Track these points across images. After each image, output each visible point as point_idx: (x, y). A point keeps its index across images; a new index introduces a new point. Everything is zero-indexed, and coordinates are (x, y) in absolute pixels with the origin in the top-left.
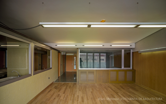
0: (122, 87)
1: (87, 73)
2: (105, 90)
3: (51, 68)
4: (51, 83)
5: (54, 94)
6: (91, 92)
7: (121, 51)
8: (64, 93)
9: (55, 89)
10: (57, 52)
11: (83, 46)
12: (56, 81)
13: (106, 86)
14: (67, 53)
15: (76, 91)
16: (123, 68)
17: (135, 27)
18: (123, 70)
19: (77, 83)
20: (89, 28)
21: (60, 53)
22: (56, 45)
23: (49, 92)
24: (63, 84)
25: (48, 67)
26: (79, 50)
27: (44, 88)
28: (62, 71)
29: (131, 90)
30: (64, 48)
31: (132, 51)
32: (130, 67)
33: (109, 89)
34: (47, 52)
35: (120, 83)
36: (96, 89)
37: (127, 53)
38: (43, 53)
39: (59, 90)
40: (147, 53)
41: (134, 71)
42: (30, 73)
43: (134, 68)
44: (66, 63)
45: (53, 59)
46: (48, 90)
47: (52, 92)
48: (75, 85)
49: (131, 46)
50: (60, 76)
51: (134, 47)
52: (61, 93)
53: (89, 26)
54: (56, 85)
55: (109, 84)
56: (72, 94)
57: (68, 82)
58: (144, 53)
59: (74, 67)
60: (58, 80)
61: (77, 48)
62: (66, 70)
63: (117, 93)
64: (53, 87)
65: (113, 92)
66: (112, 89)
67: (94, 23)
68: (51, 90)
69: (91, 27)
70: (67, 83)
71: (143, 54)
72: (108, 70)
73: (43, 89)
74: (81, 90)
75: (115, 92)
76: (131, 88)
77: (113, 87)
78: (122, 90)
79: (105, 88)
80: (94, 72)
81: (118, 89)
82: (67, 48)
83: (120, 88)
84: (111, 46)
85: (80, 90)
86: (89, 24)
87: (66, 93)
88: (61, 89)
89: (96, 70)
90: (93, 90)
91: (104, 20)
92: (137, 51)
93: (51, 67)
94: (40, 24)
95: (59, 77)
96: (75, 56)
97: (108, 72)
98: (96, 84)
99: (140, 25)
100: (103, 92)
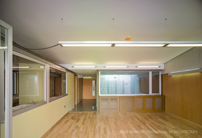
0: (150, 117)
1: (109, 100)
2: (131, 120)
3: (67, 95)
4: (67, 112)
5: (72, 125)
6: (115, 122)
7: (148, 73)
8: (83, 124)
9: (73, 119)
10: (73, 75)
11: (104, 67)
12: (72, 111)
13: (131, 115)
14: (84, 76)
15: (97, 122)
16: (151, 93)
17: (164, 46)
18: (151, 96)
19: (97, 112)
20: (113, 47)
21: (77, 76)
22: (73, 67)
23: (66, 123)
24: (81, 114)
25: (62, 93)
26: (100, 72)
27: (60, 119)
28: (79, 98)
29: (160, 120)
30: (81, 70)
31: (160, 73)
32: (158, 92)
33: (135, 118)
34: (62, 74)
35: (148, 112)
36: (120, 119)
37: (156, 76)
38: (56, 76)
39: (76, 121)
40: (178, 76)
41: (163, 97)
42: (45, 101)
43: (164, 94)
44: (82, 89)
45: (69, 83)
46: (64, 121)
47: (69, 124)
48: (96, 114)
49: (160, 67)
50: (76, 104)
51: (163, 68)
52: (80, 124)
53: (113, 45)
54: (73, 115)
55: (134, 113)
56: (92, 125)
57: (87, 111)
58: (175, 75)
59: (93, 93)
60: (74, 110)
61: (97, 70)
62: (82, 97)
63: (144, 124)
64: (70, 117)
65: (140, 122)
66: (138, 119)
67: (119, 42)
68: (67, 121)
69: (115, 46)
70: (86, 113)
71: (173, 76)
72: (133, 97)
73: (58, 120)
74: (103, 120)
75: (142, 122)
76: (160, 117)
77: (139, 117)
78: (150, 119)
79: (130, 117)
80: (117, 99)
81: (145, 118)
82: (85, 70)
83: (148, 118)
84: (137, 67)
85: (101, 121)
86: (113, 43)
87: (85, 124)
88: (79, 119)
89: (120, 96)
90: (117, 120)
91: (129, 37)
92: (167, 73)
93: (67, 93)
94: (59, 43)
95: (75, 106)
96: (94, 80)
97: (133, 98)
98: (119, 114)
99: (168, 44)
100: (128, 122)
